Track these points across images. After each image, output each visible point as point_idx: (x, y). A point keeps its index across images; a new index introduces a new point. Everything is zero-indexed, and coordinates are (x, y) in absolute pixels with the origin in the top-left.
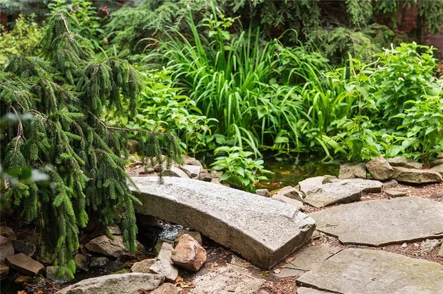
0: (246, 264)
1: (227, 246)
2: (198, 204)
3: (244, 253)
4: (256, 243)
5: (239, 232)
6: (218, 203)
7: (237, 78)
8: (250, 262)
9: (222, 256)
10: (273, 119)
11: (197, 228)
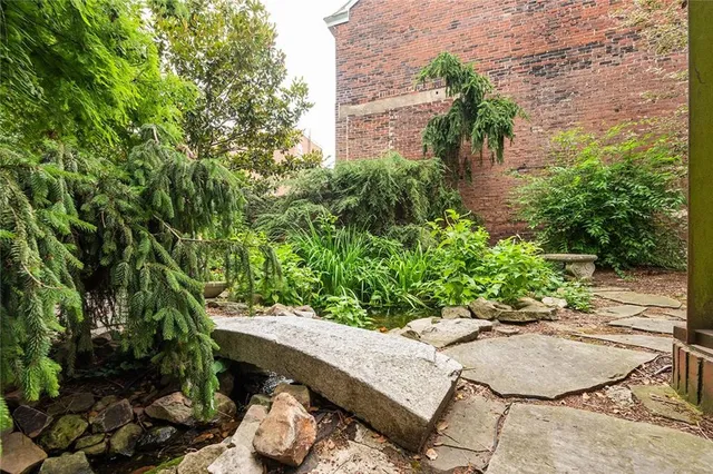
0: (380, 440)
1: (347, 409)
2: (305, 345)
3: (375, 422)
4: (394, 405)
5: (366, 387)
6: (333, 343)
7: (341, 256)
8: (385, 436)
9: (341, 426)
10: (369, 282)
11: (304, 381)
